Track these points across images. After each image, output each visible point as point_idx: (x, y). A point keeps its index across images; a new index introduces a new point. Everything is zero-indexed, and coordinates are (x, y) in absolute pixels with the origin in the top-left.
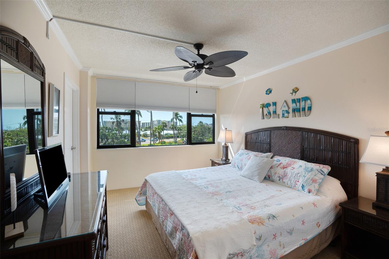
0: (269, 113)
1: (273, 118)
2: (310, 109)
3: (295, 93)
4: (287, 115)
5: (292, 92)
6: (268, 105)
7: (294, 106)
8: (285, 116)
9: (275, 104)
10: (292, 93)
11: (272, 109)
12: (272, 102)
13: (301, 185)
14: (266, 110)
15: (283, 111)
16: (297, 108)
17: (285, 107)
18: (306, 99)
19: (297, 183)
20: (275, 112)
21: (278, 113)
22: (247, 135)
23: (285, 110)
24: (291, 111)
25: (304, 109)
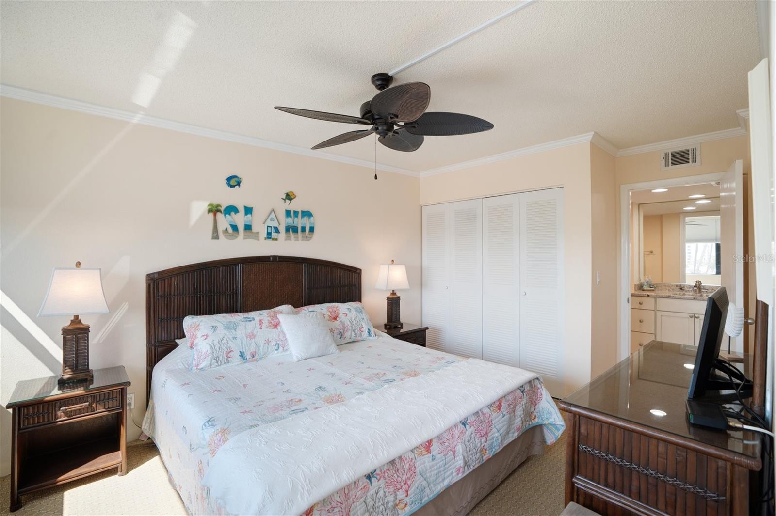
0: (235, 228)
1: (244, 239)
2: (312, 229)
3: (289, 201)
4: (276, 236)
5: (284, 198)
6: (231, 210)
7: (289, 223)
8: (272, 237)
9: (248, 210)
10: (285, 200)
11: (240, 219)
14: (224, 222)
15: (270, 228)
16: (294, 226)
17: (272, 220)
18: (307, 214)
19: (362, 329)
20: (248, 227)
21: (255, 229)
23: (274, 227)
24: (282, 229)
25: (303, 229)
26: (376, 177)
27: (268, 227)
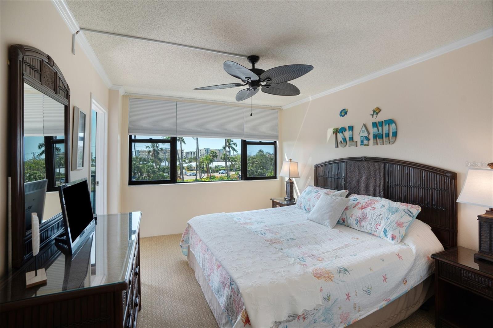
0: (345, 140)
1: (349, 146)
2: (395, 134)
3: (376, 115)
4: (366, 143)
5: (372, 114)
6: (343, 130)
7: (375, 132)
8: (364, 144)
9: (351, 128)
10: (373, 115)
11: (347, 134)
12: (348, 126)
13: (383, 230)
14: (340, 136)
15: (362, 138)
16: (379, 134)
17: (363, 132)
18: (390, 122)
19: (378, 227)
20: (351, 139)
21: (355, 140)
22: (317, 167)
23: (365, 137)
24: (371, 137)
25: (388, 135)
26: (251, 115)
27: (361, 137)
